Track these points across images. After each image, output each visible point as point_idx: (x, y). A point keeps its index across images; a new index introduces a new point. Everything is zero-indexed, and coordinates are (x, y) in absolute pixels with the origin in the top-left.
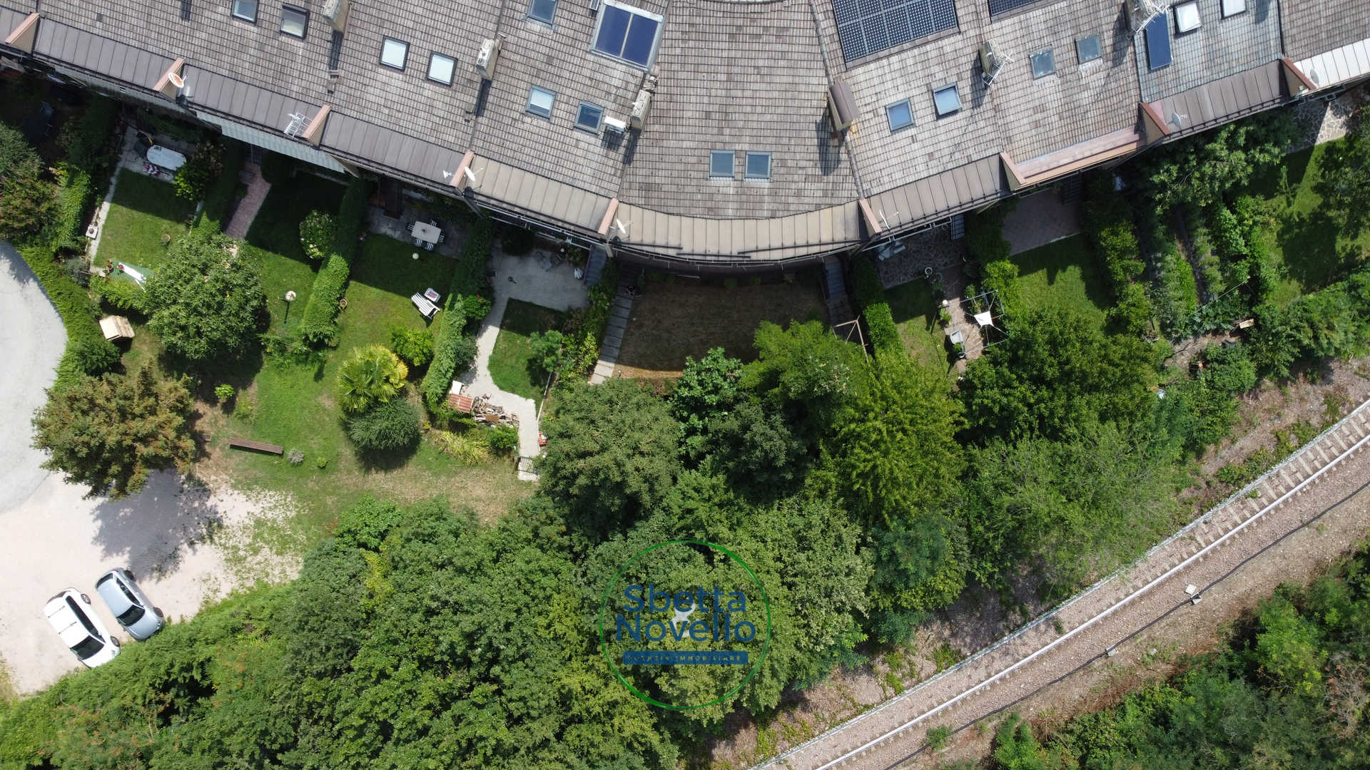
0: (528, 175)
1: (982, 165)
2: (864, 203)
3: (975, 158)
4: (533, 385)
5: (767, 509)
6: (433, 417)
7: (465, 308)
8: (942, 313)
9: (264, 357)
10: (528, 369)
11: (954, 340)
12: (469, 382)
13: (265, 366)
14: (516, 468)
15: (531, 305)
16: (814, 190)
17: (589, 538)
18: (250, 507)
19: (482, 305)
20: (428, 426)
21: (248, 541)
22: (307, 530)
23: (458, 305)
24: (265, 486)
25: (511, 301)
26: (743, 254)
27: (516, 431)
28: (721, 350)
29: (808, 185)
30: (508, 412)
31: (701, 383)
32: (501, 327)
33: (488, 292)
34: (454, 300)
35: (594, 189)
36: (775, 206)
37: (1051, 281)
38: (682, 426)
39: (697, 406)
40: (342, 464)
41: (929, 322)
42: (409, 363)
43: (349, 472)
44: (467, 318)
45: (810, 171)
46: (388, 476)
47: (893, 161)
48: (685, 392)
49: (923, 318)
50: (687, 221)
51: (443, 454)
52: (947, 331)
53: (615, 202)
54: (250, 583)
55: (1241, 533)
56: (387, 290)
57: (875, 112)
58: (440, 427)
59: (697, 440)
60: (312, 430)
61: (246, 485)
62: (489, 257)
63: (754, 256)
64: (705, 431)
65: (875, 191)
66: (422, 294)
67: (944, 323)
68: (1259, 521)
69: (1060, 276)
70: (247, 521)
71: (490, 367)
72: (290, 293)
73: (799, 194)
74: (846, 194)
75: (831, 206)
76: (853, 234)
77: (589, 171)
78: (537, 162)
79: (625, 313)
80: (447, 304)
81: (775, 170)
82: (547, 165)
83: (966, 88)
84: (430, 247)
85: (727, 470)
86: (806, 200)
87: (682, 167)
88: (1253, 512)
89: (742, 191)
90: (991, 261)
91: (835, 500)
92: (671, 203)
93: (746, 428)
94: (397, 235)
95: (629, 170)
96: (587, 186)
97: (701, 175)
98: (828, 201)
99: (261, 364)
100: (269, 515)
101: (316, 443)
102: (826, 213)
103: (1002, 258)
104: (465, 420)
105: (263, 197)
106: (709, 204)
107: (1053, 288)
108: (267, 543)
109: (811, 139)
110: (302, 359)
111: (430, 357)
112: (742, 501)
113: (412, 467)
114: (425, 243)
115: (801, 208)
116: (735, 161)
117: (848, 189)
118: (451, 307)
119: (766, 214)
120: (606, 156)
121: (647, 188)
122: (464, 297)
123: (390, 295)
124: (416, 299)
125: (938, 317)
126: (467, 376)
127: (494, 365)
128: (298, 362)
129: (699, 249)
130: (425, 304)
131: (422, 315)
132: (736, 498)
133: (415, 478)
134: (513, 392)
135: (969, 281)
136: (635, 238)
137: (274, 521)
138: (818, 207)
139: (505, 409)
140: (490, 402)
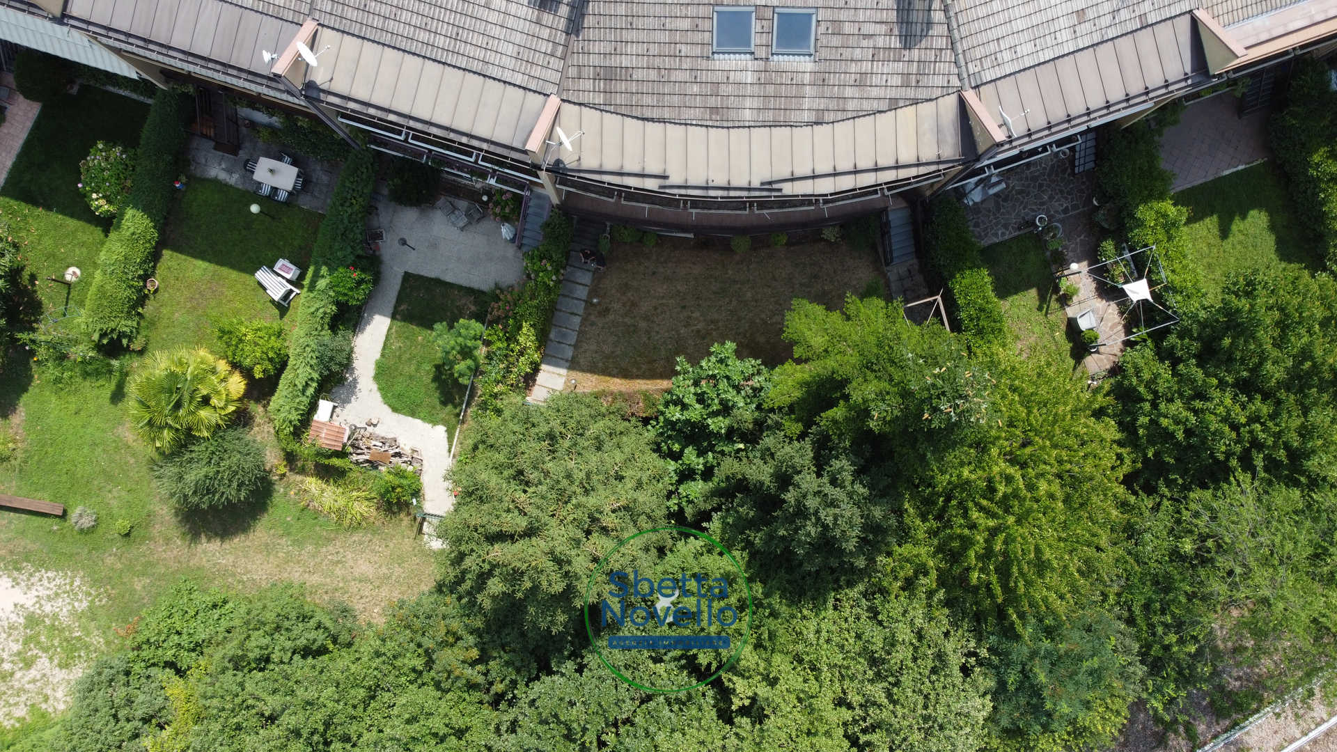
0: (408, 57)
1: (1164, 31)
2: (970, 96)
3: (1152, 18)
4: (444, 403)
5: (817, 609)
6: (290, 458)
7: (331, 286)
8: (1064, 284)
9: (34, 368)
10: (435, 379)
11: (1084, 324)
12: (346, 401)
13: (36, 382)
14: (420, 531)
15: (438, 282)
16: (887, 75)
17: (518, 671)
19: (359, 283)
20: (283, 470)
21: (16, 647)
22: (105, 630)
23: (322, 284)
24: (42, 564)
25: (407, 276)
26: (768, 185)
27: (418, 474)
28: (730, 346)
29: (878, 67)
30: (406, 446)
31: (701, 399)
32: (393, 317)
33: (370, 263)
34: (316, 276)
35: (518, 79)
36: (822, 104)
37: (1224, 233)
38: (672, 466)
39: (696, 435)
40: (156, 530)
41: (1043, 298)
42: (247, 373)
43: (168, 541)
44: (338, 303)
45: (880, 42)
46: (227, 545)
47: (1020, 24)
48: (675, 414)
49: (1033, 292)
50: (674, 132)
51: (308, 513)
52: (1070, 312)
53: (554, 101)
54: (21, 712)
56: (221, 263)
58: (303, 471)
59: (696, 489)
60: (109, 477)
61: (10, 562)
62: (370, 210)
63: (788, 189)
64: (708, 474)
65: (988, 76)
66: (271, 267)
67: (1065, 300)
69: (1237, 225)
70: (14, 618)
71: (377, 378)
72: (71, 270)
73: (861, 82)
74: (939, 81)
75: (915, 102)
76: (950, 149)
77: (510, 50)
78: (423, 36)
79: (582, 292)
80: (306, 282)
81: (824, 40)
82: (440, 41)
84: (282, 196)
85: (749, 544)
86: (874, 92)
87: (664, 37)
89: (767, 77)
90: (1145, 201)
91: (930, 594)
92: (647, 100)
93: (784, 479)
94: (234, 179)
95: (576, 45)
96: (507, 76)
97: (697, 51)
98: (911, 93)
99: (30, 378)
100: (48, 608)
101: (115, 497)
102: (907, 113)
103: (1161, 197)
104: (336, 462)
105: (29, 124)
106: (712, 102)
107: (1227, 245)
108: (45, 650)
110: (89, 371)
111: (281, 364)
112: (775, 600)
113: (261, 531)
114: (275, 190)
115: (867, 105)
116: (756, 26)
117: (943, 74)
118: (312, 287)
119: (806, 116)
120: (538, 23)
121: (608, 75)
122: (332, 270)
123: (225, 271)
124: (262, 275)
125: (1056, 289)
126: (342, 392)
127: (383, 374)
128: (86, 375)
129: (697, 178)
130: (274, 283)
131: (273, 301)
132: (767, 595)
133: (268, 549)
134: (413, 414)
135: (1104, 234)
136: (590, 162)
137: (55, 617)
138: (894, 105)
139: (401, 442)
140: (379, 431)
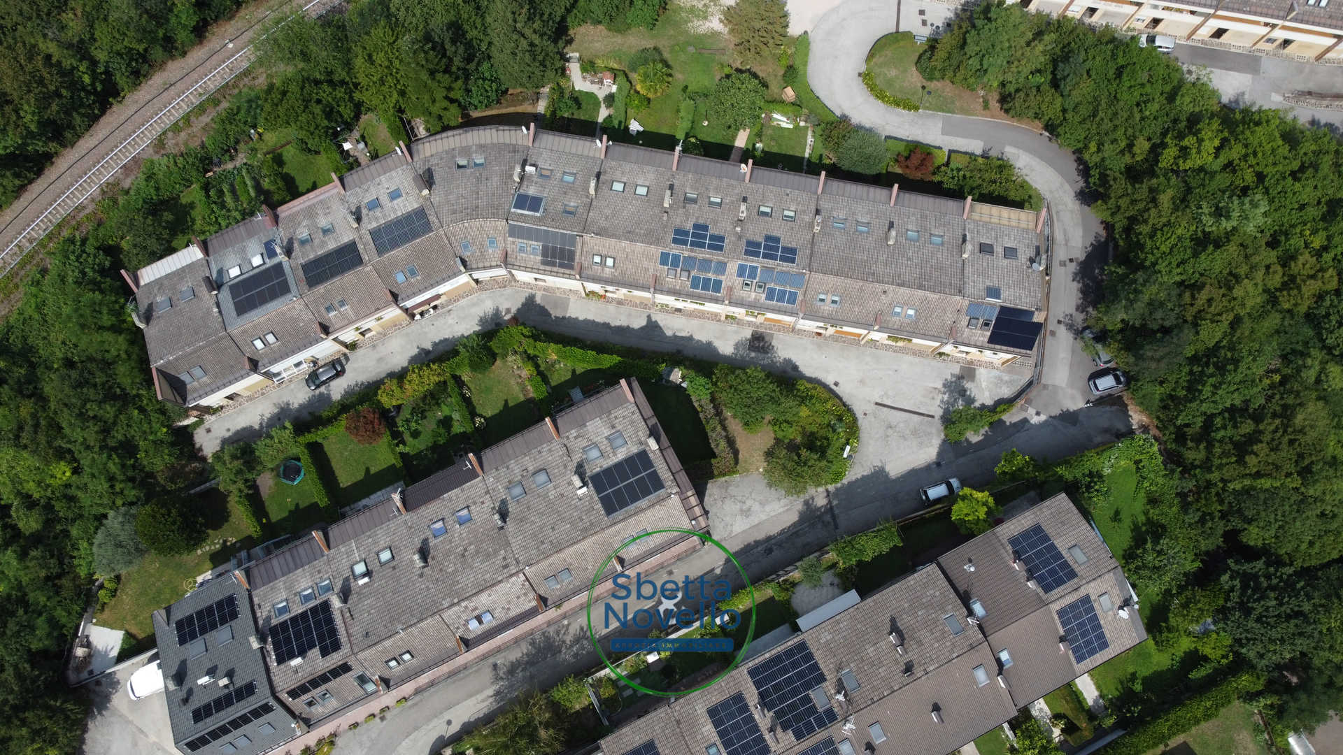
4: (577, 97)
6: (626, 74)
10: (581, 104)
14: (580, 57)
16: (434, 161)
18: (712, 25)
21: (710, 9)
22: (682, 18)
24: (705, 35)
27: (582, 73)
29: (437, 162)
30: (587, 82)
36: (453, 154)
40: (668, 49)
43: (664, 46)
45: (437, 167)
46: (646, 46)
47: (397, 178)
50: (495, 141)
51: (618, 58)
55: (206, 76)
57: (407, 193)
60: (685, 63)
61: (715, 34)
63: (461, 132)
65: (405, 165)
68: (197, 82)
70: (711, 19)
71: (599, 102)
73: (441, 159)
74: (419, 162)
76: (416, 148)
78: (570, 157)
82: (565, 156)
83: (364, 211)
86: (438, 157)
88: (200, 86)
98: (427, 158)
100: (701, 22)
101: (682, 57)
102: (428, 154)
106: (485, 150)
109: (436, 177)
113: (633, 52)
115: (440, 154)
117: (418, 164)
119: (459, 148)
121: (515, 151)
123: (659, 131)
124: (641, 129)
126: (610, 96)
127: (597, 104)
131: (636, 120)
133: (630, 47)
134: (586, 92)
137: (698, 20)
138: (432, 156)
139: (589, 83)
140: (596, 85)
